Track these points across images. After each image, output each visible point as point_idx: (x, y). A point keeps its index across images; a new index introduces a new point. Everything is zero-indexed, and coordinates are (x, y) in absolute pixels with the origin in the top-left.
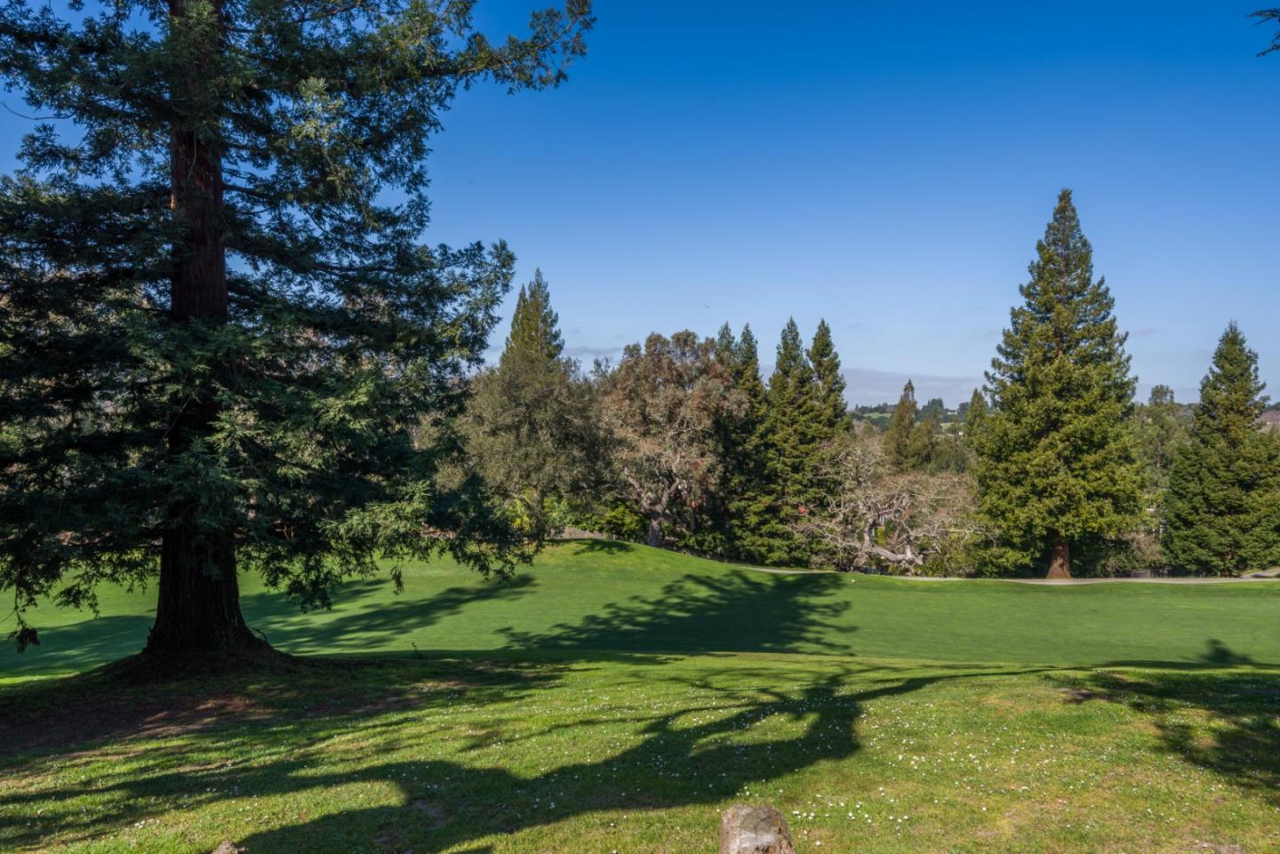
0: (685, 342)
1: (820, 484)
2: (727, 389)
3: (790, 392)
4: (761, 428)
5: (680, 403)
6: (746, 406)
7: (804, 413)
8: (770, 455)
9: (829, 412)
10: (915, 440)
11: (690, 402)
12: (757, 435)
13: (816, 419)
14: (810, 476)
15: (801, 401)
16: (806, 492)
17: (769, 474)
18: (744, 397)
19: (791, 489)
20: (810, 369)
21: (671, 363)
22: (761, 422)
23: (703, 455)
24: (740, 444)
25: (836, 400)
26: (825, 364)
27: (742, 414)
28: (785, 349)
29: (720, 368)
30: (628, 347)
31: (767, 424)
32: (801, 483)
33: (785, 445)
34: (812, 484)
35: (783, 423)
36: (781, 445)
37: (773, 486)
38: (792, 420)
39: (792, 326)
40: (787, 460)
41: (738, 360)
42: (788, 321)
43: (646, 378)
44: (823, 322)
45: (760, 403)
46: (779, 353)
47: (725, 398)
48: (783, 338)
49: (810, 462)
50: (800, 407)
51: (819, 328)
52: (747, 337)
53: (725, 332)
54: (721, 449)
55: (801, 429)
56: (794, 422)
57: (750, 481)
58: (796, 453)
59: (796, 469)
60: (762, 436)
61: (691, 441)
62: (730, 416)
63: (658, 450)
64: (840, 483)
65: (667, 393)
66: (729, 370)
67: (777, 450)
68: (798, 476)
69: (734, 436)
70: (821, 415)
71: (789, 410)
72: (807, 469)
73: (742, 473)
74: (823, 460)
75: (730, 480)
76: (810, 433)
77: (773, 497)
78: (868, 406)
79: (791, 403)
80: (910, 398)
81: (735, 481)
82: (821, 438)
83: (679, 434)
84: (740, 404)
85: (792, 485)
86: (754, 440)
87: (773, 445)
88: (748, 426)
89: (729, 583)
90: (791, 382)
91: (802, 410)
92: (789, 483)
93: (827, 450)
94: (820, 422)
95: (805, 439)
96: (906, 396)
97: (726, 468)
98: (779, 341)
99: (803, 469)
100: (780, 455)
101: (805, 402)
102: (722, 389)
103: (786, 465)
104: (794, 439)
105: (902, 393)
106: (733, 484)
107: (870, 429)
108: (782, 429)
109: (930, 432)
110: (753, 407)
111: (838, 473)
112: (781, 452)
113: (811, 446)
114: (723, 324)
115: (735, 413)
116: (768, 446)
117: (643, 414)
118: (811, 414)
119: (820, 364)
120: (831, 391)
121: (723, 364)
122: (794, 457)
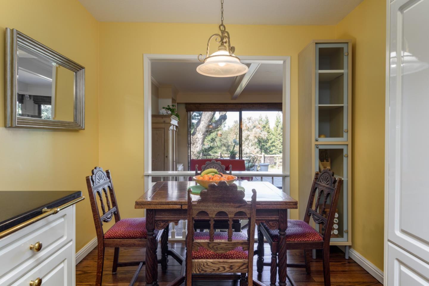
0: (250, 119)
2: (261, 131)
4: (270, 141)
5: (249, 136)
11: (251, 135)
18: (266, 133)
23: (255, 149)
27: (265, 138)
28: (277, 120)
29: (259, 126)
30: (235, 121)
33: (278, 146)
35: (277, 140)
36: (276, 146)
45: (270, 134)
47: (261, 134)
61: (252, 145)
67: (275, 147)
71: (278, 136)
84: (265, 135)
86: (269, 144)
87: (274, 146)
102: (260, 131)
103: (278, 151)
108: (277, 141)
121: (260, 124)
122: (280, 149)
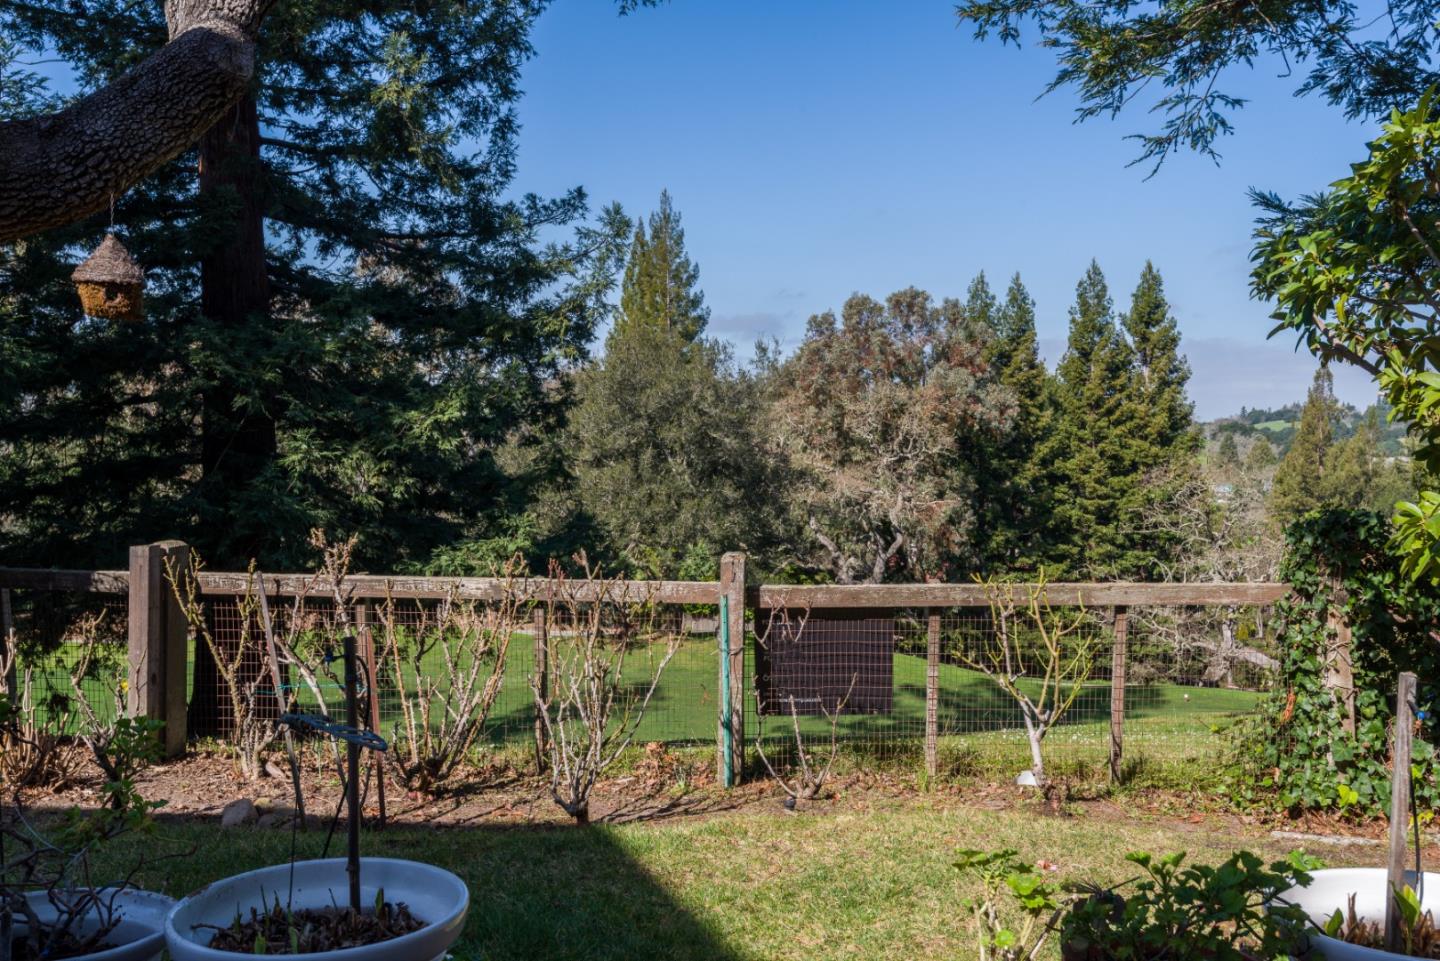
0: (910, 306)
1: (1146, 543)
2: (981, 384)
3: (1093, 388)
4: (1042, 450)
5: (901, 410)
6: (1014, 412)
7: (1118, 423)
8: (1058, 495)
9: (1161, 420)
10: (1335, 468)
11: (918, 408)
12: (1036, 460)
13: (1138, 432)
14: (1128, 529)
15: (1112, 402)
16: (1121, 557)
17: (1056, 526)
18: (1012, 398)
19: (1095, 550)
20: (1126, 346)
21: (885, 342)
22: (1042, 439)
23: (941, 495)
24: (1005, 477)
25: (1173, 399)
26: (1154, 338)
27: (1008, 426)
28: (1084, 313)
29: (968, 350)
30: (815, 318)
31: (1053, 442)
32: (1112, 542)
33: (1085, 478)
34: (1133, 545)
35: (1081, 440)
36: (1077, 477)
37: (1062, 547)
38: (1097, 435)
39: (1095, 275)
40: (1086, 502)
41: (1003, 335)
42: (1088, 265)
43: (843, 370)
44: (1150, 267)
45: (1041, 407)
46: (1073, 321)
47: (978, 400)
48: (1080, 296)
49: (1127, 506)
50: (1110, 412)
51: (1144, 275)
52: (1018, 296)
53: (979, 289)
54: (973, 486)
55: (1110, 449)
56: (1099, 438)
57: (1024, 539)
58: (1103, 490)
59: (1104, 517)
60: (1045, 462)
61: (922, 471)
62: (985, 429)
63: (865, 488)
64: (1179, 541)
65: (879, 393)
66: (985, 352)
67: (1071, 487)
68: (1108, 530)
69: (995, 462)
70: (1146, 426)
71: (1090, 418)
72: (1123, 517)
73: (1010, 525)
74: (1150, 501)
75: (989, 538)
76: (1128, 456)
77: (1063, 566)
78: (1265, 409)
79: (1096, 405)
80: (1326, 393)
81: (998, 538)
82: (1146, 465)
83: (902, 460)
84: (1003, 409)
85: (1098, 544)
86: (1031, 470)
87: (1065, 478)
88: (1019, 445)
90: (1096, 371)
91: (1113, 418)
92: (1092, 541)
93: (1158, 483)
94: (1145, 438)
95: (1117, 467)
96: (1318, 389)
97: (981, 519)
98: (1073, 301)
99: (1116, 518)
100: (1077, 494)
101: (1119, 404)
102: (972, 383)
103: (1086, 511)
104: (1100, 467)
105: (1312, 384)
106: (993, 545)
107: (1265, 451)
108: (1080, 450)
109: (1362, 453)
110: (1025, 412)
111: (1175, 524)
112: (1077, 489)
113: (1129, 479)
114: (977, 274)
115: (994, 424)
116: (1055, 479)
117: (838, 428)
118: (1130, 425)
119: (1144, 339)
120: (1165, 384)
121: (973, 343)
122: (1099, 497)
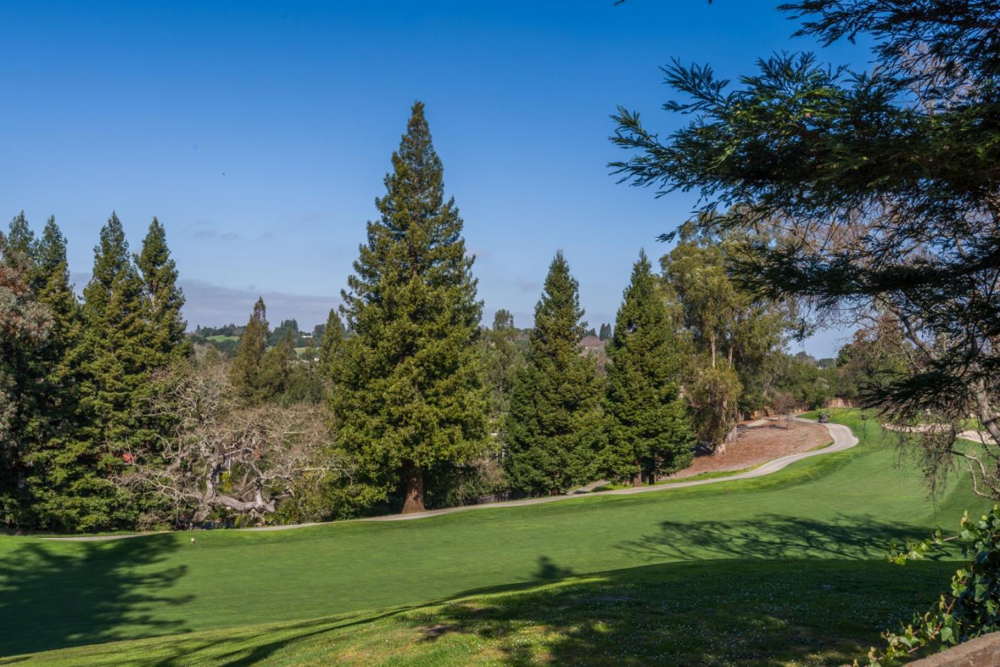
1: (151, 423)
3: (112, 308)
6: (50, 324)
7: (131, 335)
8: (84, 389)
9: (163, 333)
10: (266, 367)
12: (66, 362)
13: (147, 342)
14: (138, 413)
15: (127, 319)
16: (133, 434)
17: (82, 413)
19: (112, 431)
20: (138, 278)
22: (72, 345)
24: (40, 375)
25: (173, 319)
26: (159, 274)
31: (80, 348)
32: (126, 424)
34: (141, 424)
37: (87, 429)
38: (115, 343)
39: (115, 223)
40: (106, 394)
41: (39, 264)
42: (110, 216)
44: (156, 222)
46: (97, 257)
48: (103, 238)
49: (138, 396)
50: (125, 326)
51: (151, 228)
52: (52, 233)
53: (20, 225)
54: (12, 382)
55: (125, 354)
56: (117, 346)
57: (55, 423)
58: (119, 385)
59: (119, 406)
60: (73, 364)
62: (26, 337)
64: (178, 421)
66: (25, 276)
68: (123, 415)
69: (31, 364)
70: (152, 337)
72: (134, 404)
73: (43, 414)
74: (156, 393)
75: (26, 423)
76: (139, 359)
77: (87, 444)
78: (213, 327)
79: (114, 322)
80: (261, 318)
81: (34, 424)
82: (153, 366)
85: (114, 426)
88: (53, 351)
89: (20, 562)
90: (114, 295)
91: (128, 331)
92: (110, 424)
93: (161, 380)
94: (152, 346)
95: (131, 367)
96: (257, 315)
97: (20, 407)
98: (97, 242)
99: (129, 405)
100: (98, 389)
101: (132, 321)
104: (117, 368)
105: (252, 312)
106: (30, 429)
107: (215, 355)
109: (283, 358)
110: (59, 325)
111: (174, 409)
112: (99, 385)
113: (139, 376)
114: (18, 214)
115: (34, 333)
116: (81, 377)
118: (140, 336)
119: (152, 274)
120: (166, 307)
